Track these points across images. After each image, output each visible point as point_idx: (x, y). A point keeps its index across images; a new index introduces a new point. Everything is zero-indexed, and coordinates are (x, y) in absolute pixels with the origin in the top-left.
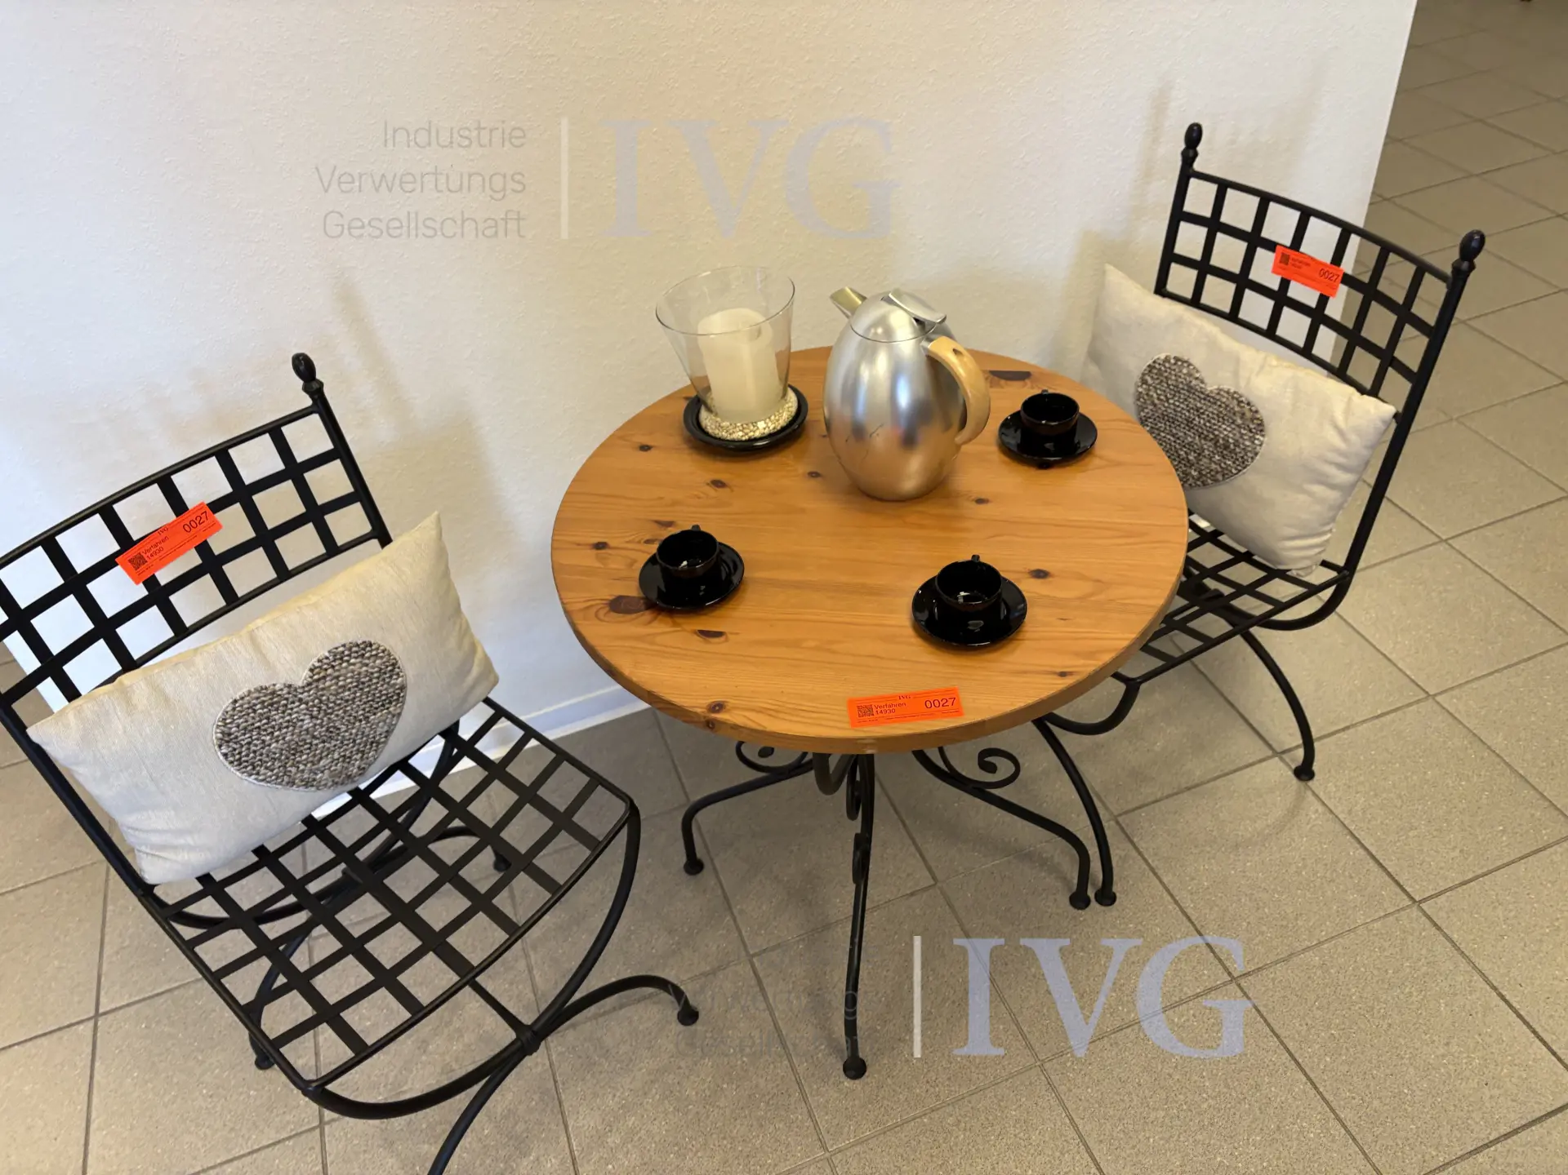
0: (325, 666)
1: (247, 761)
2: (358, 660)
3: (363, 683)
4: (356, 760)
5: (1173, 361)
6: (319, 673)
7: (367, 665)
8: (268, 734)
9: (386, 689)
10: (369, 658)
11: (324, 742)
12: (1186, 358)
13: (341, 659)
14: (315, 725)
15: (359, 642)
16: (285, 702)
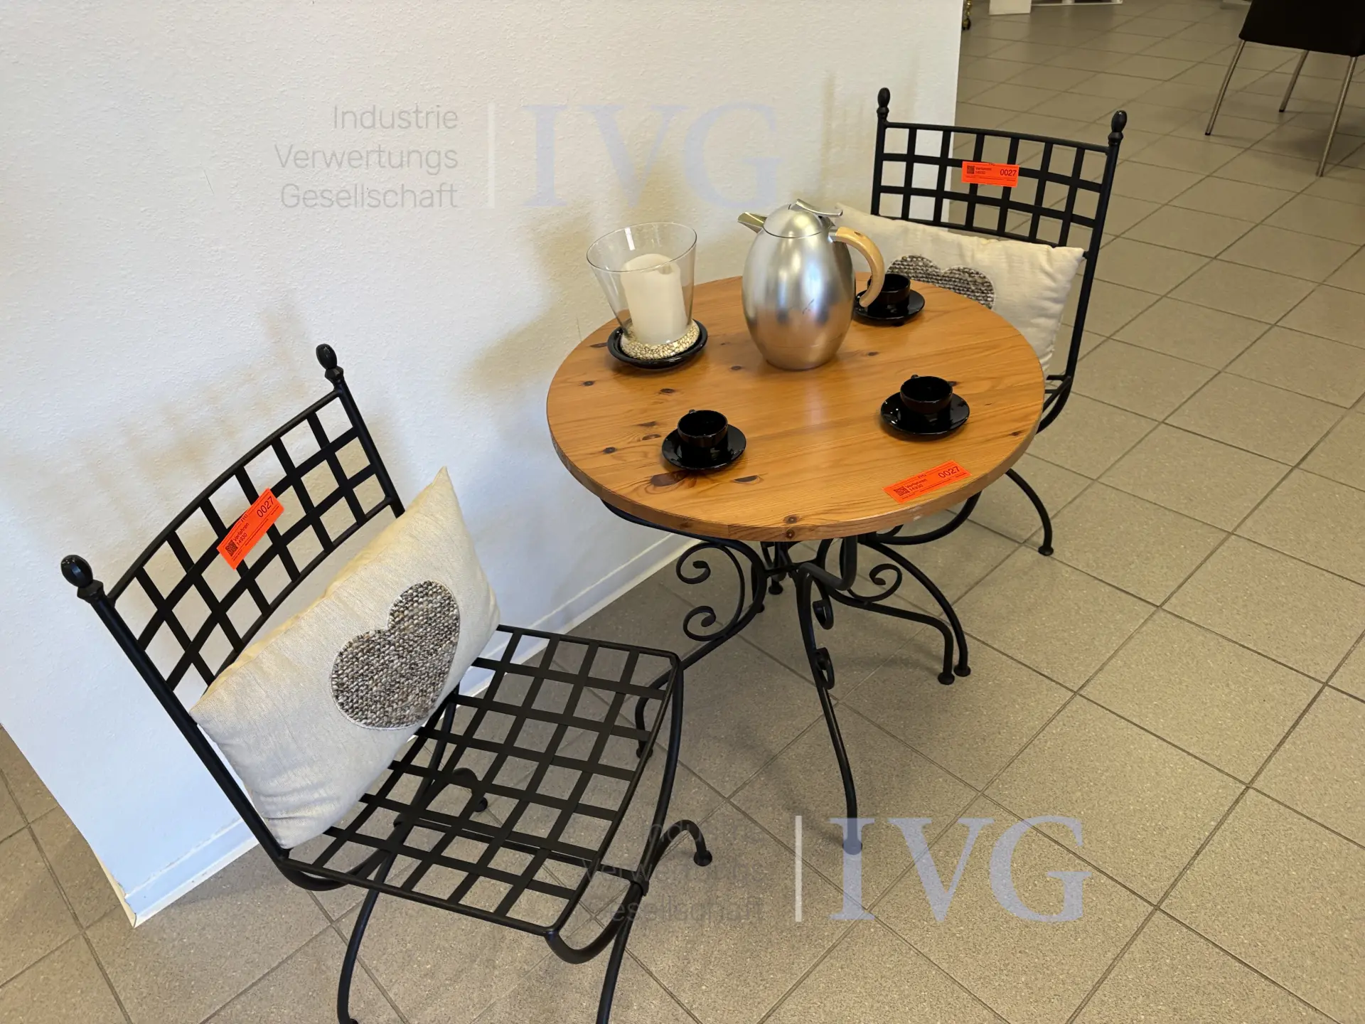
0: (402, 609)
1: (357, 708)
2: (425, 598)
3: (431, 619)
4: (430, 693)
5: (909, 259)
6: (398, 616)
7: (431, 602)
8: (370, 679)
9: (448, 621)
10: (431, 595)
11: (408, 679)
12: (919, 255)
13: (412, 600)
14: (402, 664)
15: (422, 583)
16: (378, 646)
